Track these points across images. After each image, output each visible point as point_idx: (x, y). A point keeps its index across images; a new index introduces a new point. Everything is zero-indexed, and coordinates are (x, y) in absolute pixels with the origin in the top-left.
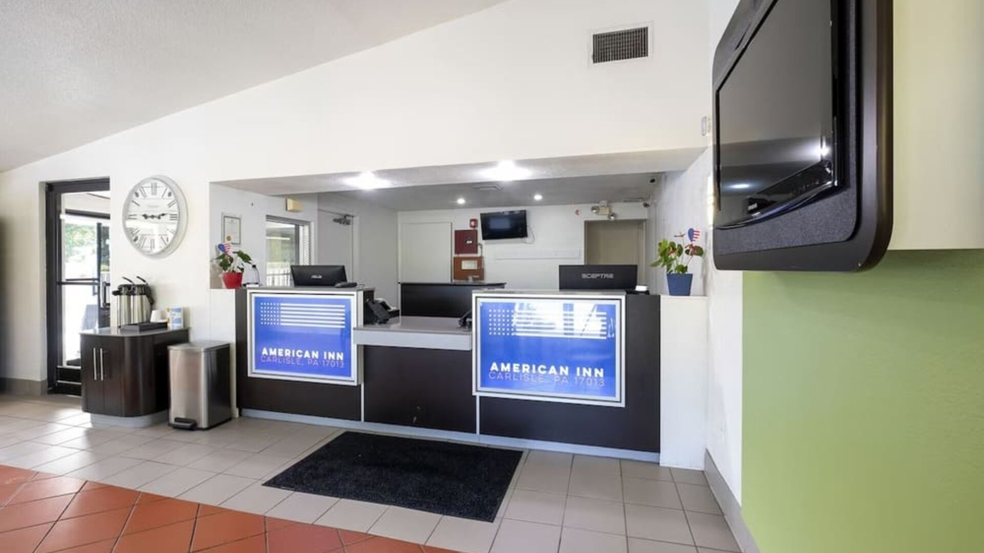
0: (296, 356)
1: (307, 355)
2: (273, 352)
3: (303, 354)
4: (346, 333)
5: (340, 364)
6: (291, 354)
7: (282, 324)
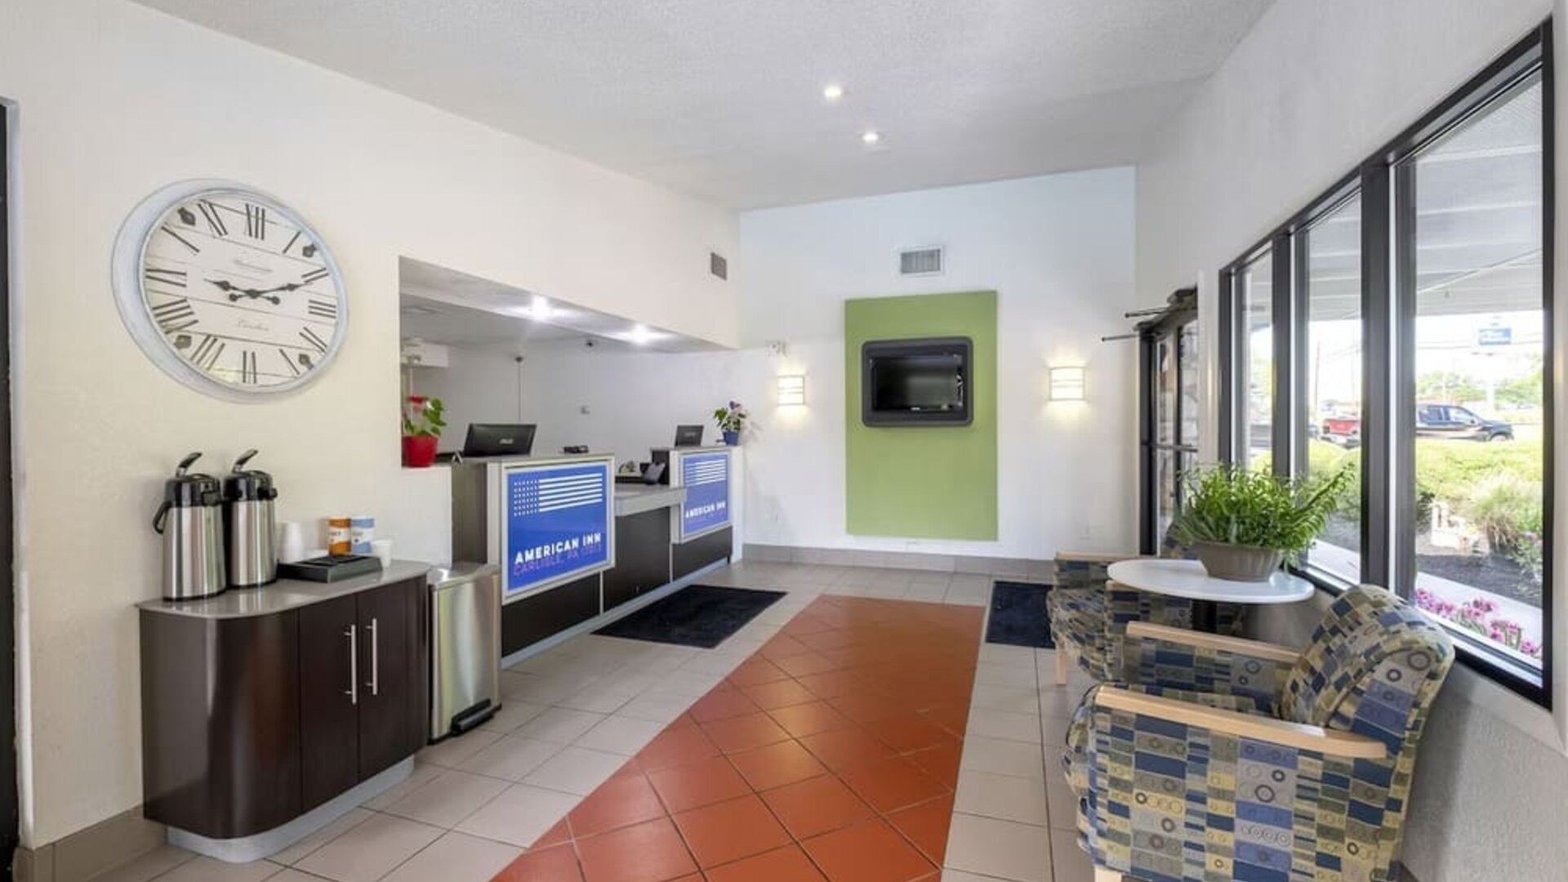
0: (556, 553)
1: (567, 546)
2: (529, 556)
3: (563, 547)
4: (601, 507)
5: (597, 547)
6: (551, 552)
7: (541, 510)
